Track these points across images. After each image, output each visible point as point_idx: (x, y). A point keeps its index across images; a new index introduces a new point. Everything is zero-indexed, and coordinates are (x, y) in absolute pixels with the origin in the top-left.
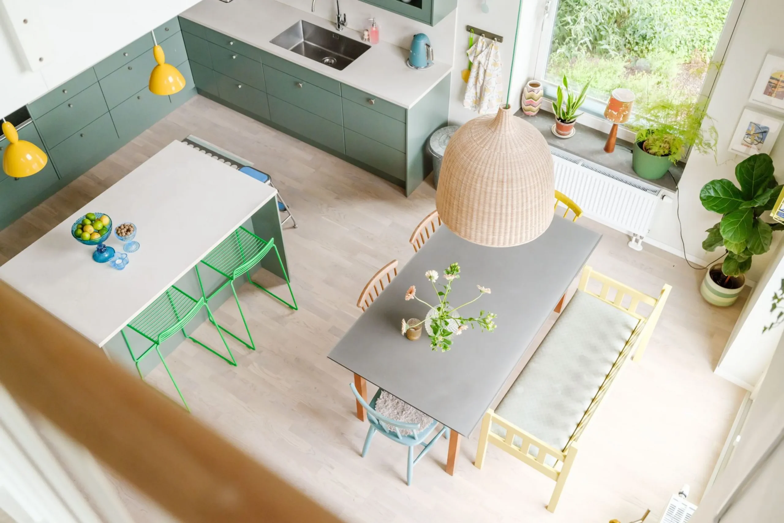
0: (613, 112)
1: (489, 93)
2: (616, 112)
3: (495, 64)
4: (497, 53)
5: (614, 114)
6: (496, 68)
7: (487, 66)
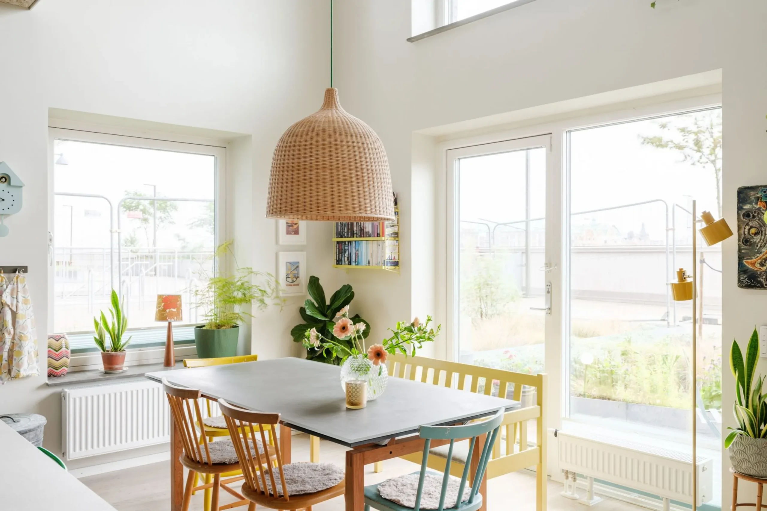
0: (172, 311)
1: (27, 342)
2: (175, 309)
3: (26, 302)
4: (24, 286)
5: (174, 312)
6: (29, 306)
7: (17, 307)
